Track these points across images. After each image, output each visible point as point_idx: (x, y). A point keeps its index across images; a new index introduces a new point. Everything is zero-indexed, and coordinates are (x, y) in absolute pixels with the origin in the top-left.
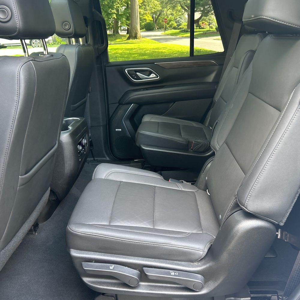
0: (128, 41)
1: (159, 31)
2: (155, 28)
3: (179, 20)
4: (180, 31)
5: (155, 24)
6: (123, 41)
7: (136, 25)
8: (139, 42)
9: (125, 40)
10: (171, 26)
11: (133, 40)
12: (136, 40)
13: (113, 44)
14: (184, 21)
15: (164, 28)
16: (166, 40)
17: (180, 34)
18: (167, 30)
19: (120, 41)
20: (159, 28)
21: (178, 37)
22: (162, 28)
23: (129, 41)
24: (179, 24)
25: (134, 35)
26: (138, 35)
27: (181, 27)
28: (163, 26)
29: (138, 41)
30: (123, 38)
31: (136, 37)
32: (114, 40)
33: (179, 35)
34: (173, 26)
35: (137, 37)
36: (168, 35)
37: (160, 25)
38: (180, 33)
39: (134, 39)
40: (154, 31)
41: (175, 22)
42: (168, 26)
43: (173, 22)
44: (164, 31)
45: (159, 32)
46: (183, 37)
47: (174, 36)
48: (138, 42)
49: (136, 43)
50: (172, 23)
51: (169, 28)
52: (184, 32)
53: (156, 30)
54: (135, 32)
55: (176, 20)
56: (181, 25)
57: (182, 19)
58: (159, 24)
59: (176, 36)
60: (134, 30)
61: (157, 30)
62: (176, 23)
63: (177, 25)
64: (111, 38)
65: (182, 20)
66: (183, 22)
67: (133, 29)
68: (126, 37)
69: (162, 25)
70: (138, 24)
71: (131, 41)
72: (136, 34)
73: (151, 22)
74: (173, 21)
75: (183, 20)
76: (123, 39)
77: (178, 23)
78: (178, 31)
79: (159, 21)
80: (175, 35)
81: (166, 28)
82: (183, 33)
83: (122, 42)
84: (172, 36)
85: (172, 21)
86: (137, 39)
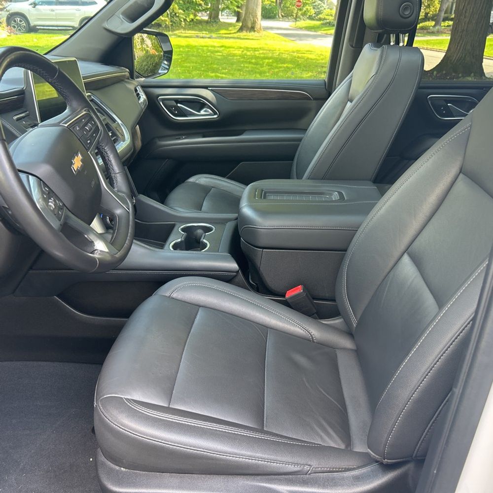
0: (239, 34)
1: (285, 21)
2: (279, 16)
3: (319, 4)
4: (323, 24)
5: (278, 9)
6: (230, 34)
7: (255, 8)
8: (258, 37)
9: (235, 33)
10: (304, 14)
11: (248, 34)
12: (253, 33)
13: (215, 38)
14: (328, 7)
15: (293, 16)
16: (300, 37)
17: (323, 29)
18: (298, 21)
19: (225, 34)
20: (285, 16)
21: (319, 33)
22: (290, 16)
23: (241, 34)
24: (318, 12)
25: (250, 25)
26: (257, 27)
27: (321, 16)
28: (293, 12)
29: (256, 35)
30: (230, 28)
31: (252, 29)
32: (216, 32)
33: (321, 30)
34: (309, 14)
35: (256, 29)
36: (301, 29)
37: (288, 11)
38: (322, 27)
39: (250, 32)
40: (276, 19)
41: (312, 7)
42: (300, 13)
43: (309, 8)
44: (293, 21)
45: (283, 22)
46: (327, 34)
47: (311, 31)
48: (256, 37)
49: (252, 39)
50: (307, 9)
51: (301, 17)
52: (328, 26)
53: (280, 18)
54: (252, 19)
55: (314, 4)
56: (322, 13)
57: (324, 3)
58: (286, 9)
59: (315, 31)
60: (251, 16)
61: (281, 20)
62: (314, 8)
63: (315, 14)
64: (210, 26)
65: (323, 5)
66: (325, 9)
67: (249, 15)
68: (235, 26)
69: (290, 10)
70: (258, 7)
71: (244, 34)
72: (254, 23)
73: (272, 3)
74: (309, 6)
75: (326, 5)
76: (230, 30)
77: (318, 10)
78: (318, 23)
79: (285, 4)
80: (313, 30)
81: (296, 16)
82: (326, 27)
83: (229, 36)
84: (308, 31)
85: (307, 6)
86: (254, 31)
